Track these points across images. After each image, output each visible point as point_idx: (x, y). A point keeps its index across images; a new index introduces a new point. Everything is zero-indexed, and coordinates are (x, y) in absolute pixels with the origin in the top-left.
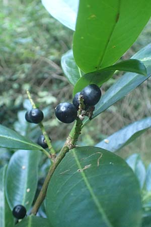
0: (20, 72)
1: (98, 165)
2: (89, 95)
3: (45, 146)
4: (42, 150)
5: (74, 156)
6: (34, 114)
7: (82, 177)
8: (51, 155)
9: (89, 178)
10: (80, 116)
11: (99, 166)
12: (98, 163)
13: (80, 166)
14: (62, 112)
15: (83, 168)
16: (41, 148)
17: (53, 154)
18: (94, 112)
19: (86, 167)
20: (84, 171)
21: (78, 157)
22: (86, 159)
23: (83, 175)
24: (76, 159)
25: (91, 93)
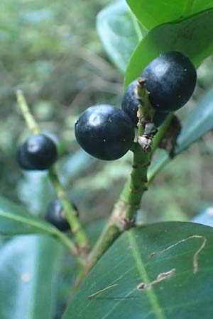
0: (28, 78)
1: (196, 270)
2: (164, 79)
3: (64, 226)
4: (55, 236)
5: (131, 247)
6: (34, 147)
7: (149, 306)
8: (77, 246)
9: (170, 309)
10: (142, 140)
11: (198, 273)
12: (195, 265)
13: (144, 276)
14: (93, 129)
15: (151, 281)
16: (54, 230)
17: (83, 244)
18: (180, 140)
19: (160, 278)
20: (156, 287)
21: (140, 250)
22: (160, 253)
23: (153, 299)
24: (136, 254)
25: (168, 73)
